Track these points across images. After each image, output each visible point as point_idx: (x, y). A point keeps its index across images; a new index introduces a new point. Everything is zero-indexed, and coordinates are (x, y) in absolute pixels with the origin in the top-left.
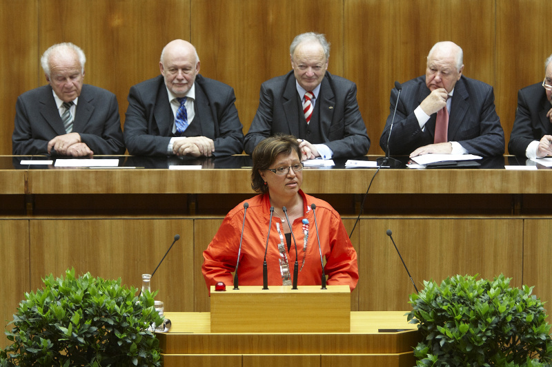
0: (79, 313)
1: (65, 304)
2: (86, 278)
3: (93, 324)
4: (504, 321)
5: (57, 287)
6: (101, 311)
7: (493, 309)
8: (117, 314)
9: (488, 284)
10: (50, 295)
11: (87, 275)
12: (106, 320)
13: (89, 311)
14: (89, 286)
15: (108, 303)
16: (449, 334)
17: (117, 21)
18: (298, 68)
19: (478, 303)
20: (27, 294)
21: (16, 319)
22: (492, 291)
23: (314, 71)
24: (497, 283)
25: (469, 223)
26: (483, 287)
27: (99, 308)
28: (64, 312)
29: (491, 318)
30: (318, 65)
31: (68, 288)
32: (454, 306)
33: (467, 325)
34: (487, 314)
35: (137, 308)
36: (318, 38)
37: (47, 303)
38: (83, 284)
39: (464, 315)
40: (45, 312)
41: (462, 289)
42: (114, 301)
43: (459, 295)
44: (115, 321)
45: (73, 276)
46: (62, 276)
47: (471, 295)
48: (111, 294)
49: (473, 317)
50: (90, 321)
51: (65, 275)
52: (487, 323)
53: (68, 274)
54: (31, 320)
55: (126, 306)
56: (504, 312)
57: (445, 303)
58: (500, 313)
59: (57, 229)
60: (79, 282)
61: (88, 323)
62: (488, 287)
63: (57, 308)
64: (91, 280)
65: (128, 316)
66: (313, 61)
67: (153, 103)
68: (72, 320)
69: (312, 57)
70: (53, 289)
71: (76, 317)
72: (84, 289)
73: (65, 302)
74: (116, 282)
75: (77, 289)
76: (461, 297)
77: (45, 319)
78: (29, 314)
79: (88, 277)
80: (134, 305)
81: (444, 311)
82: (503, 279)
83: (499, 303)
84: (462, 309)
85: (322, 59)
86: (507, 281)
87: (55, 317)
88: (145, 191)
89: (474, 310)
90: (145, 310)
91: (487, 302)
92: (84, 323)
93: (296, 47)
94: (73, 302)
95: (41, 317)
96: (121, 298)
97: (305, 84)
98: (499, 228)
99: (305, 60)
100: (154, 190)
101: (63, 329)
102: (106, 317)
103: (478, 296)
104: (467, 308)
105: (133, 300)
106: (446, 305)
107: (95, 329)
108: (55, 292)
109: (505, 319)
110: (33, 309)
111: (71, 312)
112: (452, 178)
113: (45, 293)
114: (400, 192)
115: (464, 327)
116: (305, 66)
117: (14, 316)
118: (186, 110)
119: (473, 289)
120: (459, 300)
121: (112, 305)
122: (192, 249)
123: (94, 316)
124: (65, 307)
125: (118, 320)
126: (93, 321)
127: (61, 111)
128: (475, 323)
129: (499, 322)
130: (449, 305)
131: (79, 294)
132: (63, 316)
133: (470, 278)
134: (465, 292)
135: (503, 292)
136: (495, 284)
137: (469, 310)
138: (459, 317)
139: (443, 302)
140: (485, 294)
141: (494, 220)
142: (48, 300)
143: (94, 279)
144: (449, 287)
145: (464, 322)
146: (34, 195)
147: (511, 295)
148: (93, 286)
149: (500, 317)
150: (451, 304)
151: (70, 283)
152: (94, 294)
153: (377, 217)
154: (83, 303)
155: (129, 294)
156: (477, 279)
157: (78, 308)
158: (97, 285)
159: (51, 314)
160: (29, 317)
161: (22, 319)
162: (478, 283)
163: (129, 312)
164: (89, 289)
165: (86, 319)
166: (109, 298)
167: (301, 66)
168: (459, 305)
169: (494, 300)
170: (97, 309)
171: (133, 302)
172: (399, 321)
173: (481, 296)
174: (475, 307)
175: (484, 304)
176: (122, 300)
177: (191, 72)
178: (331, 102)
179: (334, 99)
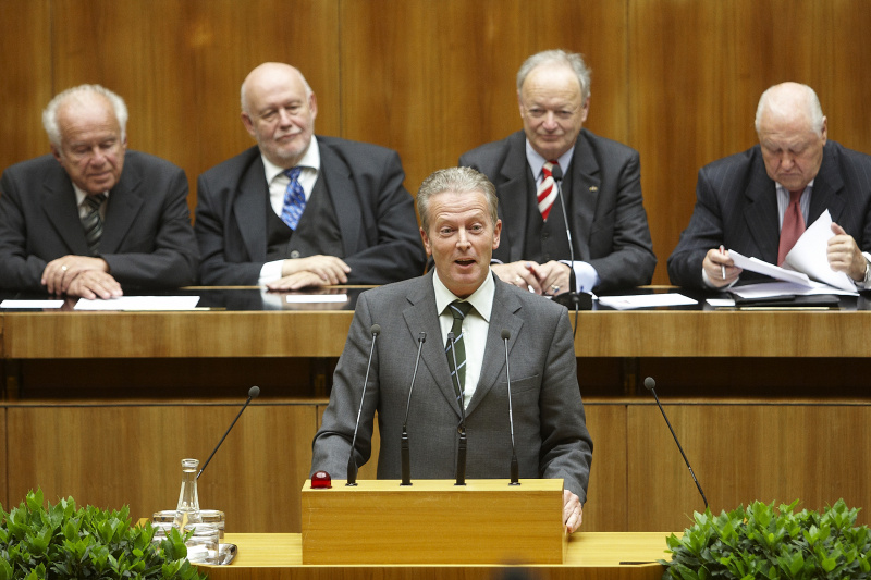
0: (39, 571)
1: (15, 555)
2: (60, 508)
6: (82, 567)
7: (811, 566)
8: (111, 574)
9: (811, 518)
13: (59, 567)
14: (63, 523)
15: (96, 552)
18: (529, 114)
19: (785, 553)
22: (813, 530)
23: (558, 119)
26: (800, 524)
27: (77, 561)
28: (10, 569)
30: (566, 109)
31: (23, 526)
32: (740, 559)
34: (801, 574)
35: (152, 561)
36: (570, 61)
38: (54, 517)
39: (758, 575)
41: (757, 527)
42: (105, 549)
43: (751, 536)
45: (40, 505)
47: (771, 537)
48: (103, 536)
53: (31, 501)
55: (132, 558)
56: (834, 572)
57: (726, 553)
58: (825, 573)
60: (46, 514)
62: (811, 522)
66: (555, 101)
67: (232, 186)
69: (553, 94)
72: (54, 527)
73: (15, 550)
74: (118, 513)
75: (41, 525)
76: (755, 541)
79: (64, 505)
80: (148, 557)
81: (723, 567)
82: (840, 510)
83: (823, 554)
84: (755, 564)
85: (575, 96)
89: (776, 566)
91: (803, 551)
93: (526, 74)
94: (31, 551)
96: (123, 543)
97: (542, 145)
99: (541, 100)
103: (787, 539)
104: (765, 562)
106: (727, 556)
111: (25, 570)
116: (541, 110)
118: (301, 189)
119: (776, 527)
120: (752, 547)
121: (102, 554)
123: (69, 577)
124: (16, 562)
130: (732, 556)
131: (42, 537)
133: (784, 508)
134: (761, 532)
135: (835, 534)
136: (824, 520)
137: (769, 565)
139: (722, 551)
148: (72, 521)
150: (736, 555)
151: (29, 516)
152: (72, 537)
154: (48, 553)
156: (797, 510)
157: (38, 561)
162: (790, 517)
163: (137, 570)
164: (64, 528)
166: (99, 542)
167: (535, 111)
168: (751, 557)
169: (815, 549)
170: (74, 564)
171: (145, 552)
172: (650, 548)
173: (794, 541)
174: (778, 561)
175: (796, 555)
176: (126, 546)
177: (302, 110)
178: (594, 178)
179: (600, 172)
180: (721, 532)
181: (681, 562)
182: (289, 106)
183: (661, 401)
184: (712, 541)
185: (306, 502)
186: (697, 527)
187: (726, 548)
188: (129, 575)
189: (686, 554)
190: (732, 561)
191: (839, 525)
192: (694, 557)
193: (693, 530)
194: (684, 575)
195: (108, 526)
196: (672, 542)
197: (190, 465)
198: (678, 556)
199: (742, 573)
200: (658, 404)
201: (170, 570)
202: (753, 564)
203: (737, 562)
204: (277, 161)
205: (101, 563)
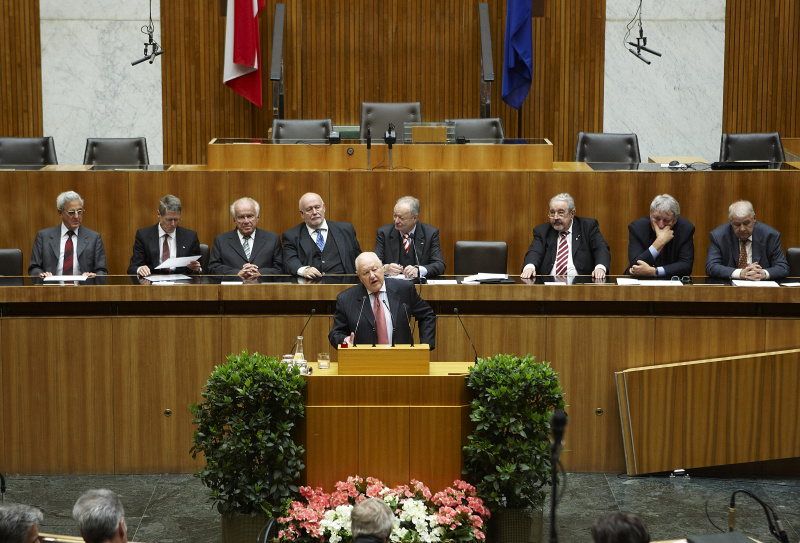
0: (250, 379)
2: (255, 356)
3: (260, 386)
4: (530, 385)
5: (236, 362)
6: (265, 378)
7: (523, 377)
8: (275, 380)
9: (520, 360)
10: (231, 367)
11: (256, 354)
12: (268, 384)
13: (257, 378)
14: (257, 361)
15: (270, 372)
16: (494, 394)
17: (281, 187)
19: (513, 373)
20: (217, 367)
21: (209, 383)
22: (522, 365)
25: (510, 320)
26: (516, 362)
27: (264, 376)
28: (240, 378)
29: (521, 383)
31: (243, 363)
32: (497, 375)
33: (506, 388)
34: (519, 380)
35: (288, 375)
37: (229, 373)
38: (254, 360)
39: (503, 381)
40: (227, 378)
41: (502, 363)
42: (273, 371)
43: (500, 367)
44: (274, 385)
45: (247, 355)
46: (240, 355)
47: (508, 367)
48: (271, 367)
49: (509, 382)
50: (258, 385)
51: (242, 354)
52: (519, 386)
53: (244, 354)
54: (219, 384)
55: (282, 374)
56: (530, 379)
58: (527, 380)
59: (240, 324)
60: (250, 358)
61: (256, 386)
62: (520, 362)
63: (236, 376)
64: (259, 357)
65: (283, 381)
68: (245, 384)
70: (233, 363)
71: (248, 382)
73: (241, 372)
74: (276, 357)
75: (250, 363)
76: (501, 369)
77: (228, 383)
78: (217, 380)
80: (287, 374)
81: (490, 378)
82: (530, 357)
84: (502, 377)
86: (532, 359)
87: (234, 382)
89: (510, 378)
90: (294, 377)
91: (519, 372)
92: (253, 386)
94: (247, 372)
95: (225, 382)
98: (530, 324)
100: (303, 298)
101: (239, 390)
102: (269, 381)
103: (513, 368)
104: (506, 376)
105: (286, 370)
106: (492, 374)
107: (260, 389)
108: (235, 365)
109: (530, 384)
110: (220, 377)
111: (245, 379)
112: (499, 290)
113: (228, 366)
115: (504, 389)
117: (208, 381)
119: (509, 364)
120: (500, 371)
121: (272, 373)
123: (260, 381)
124: (241, 375)
125: (276, 384)
127: (242, 241)
128: (511, 386)
129: (527, 385)
131: (251, 366)
132: (240, 381)
133: (508, 356)
134: (504, 366)
135: (529, 366)
136: (525, 360)
137: (507, 378)
138: (500, 382)
139: (490, 372)
140: (518, 367)
141: (527, 318)
142: (230, 371)
143: (261, 357)
144: (494, 362)
145: (504, 385)
146: (225, 302)
147: (535, 367)
148: (260, 361)
149: (527, 382)
150: (495, 374)
151: (245, 359)
152: (261, 366)
153: (448, 316)
154: (253, 373)
155: (284, 366)
156: (513, 357)
157: (249, 376)
158: (262, 361)
159: (232, 380)
160: (217, 382)
161: (212, 383)
162: (513, 360)
163: (284, 378)
164: (257, 363)
165: (255, 383)
166: (271, 369)
168: (500, 374)
169: (523, 371)
170: (262, 376)
171: (286, 372)
172: (462, 368)
173: (515, 368)
174: (511, 376)
175: (517, 374)
176: (279, 370)
177: (321, 209)
178: (422, 240)
179: (424, 238)
180: (490, 365)
181: (475, 375)
182: (316, 207)
184: (485, 368)
185: (339, 352)
186: (479, 363)
188: (281, 380)
189: (476, 373)
191: (529, 363)
194: (476, 380)
195: (273, 363)
196: (470, 368)
197: (300, 338)
198: (473, 373)
199: (498, 380)
200: (458, 317)
201: (295, 379)
204: (312, 226)
205: (272, 376)
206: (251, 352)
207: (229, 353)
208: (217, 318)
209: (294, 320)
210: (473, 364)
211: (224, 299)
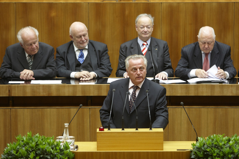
0: (33, 153)
1: (27, 149)
2: (37, 136)
4: (237, 157)
5: (23, 141)
6: (44, 152)
7: (231, 151)
8: (52, 154)
9: (229, 139)
10: (19, 145)
11: (38, 135)
12: (46, 156)
13: (38, 152)
14: (38, 140)
15: (48, 148)
17: (53, 14)
19: (224, 148)
20: (8, 144)
21: (3, 157)
22: (231, 142)
24: (234, 139)
25: (221, 110)
26: (227, 140)
27: (43, 151)
28: (26, 153)
29: (231, 155)
31: (28, 141)
32: (212, 149)
34: (229, 153)
35: (61, 150)
37: (18, 148)
38: (36, 139)
39: (217, 154)
40: (17, 153)
41: (217, 141)
42: (50, 147)
43: (215, 144)
44: (51, 157)
45: (31, 135)
46: (25, 135)
48: (49, 144)
49: (222, 155)
50: (39, 157)
51: (27, 135)
52: (229, 158)
53: (28, 134)
54: (10, 157)
55: (56, 150)
56: (237, 153)
57: (208, 148)
58: (235, 153)
59: (24, 113)
60: (33, 138)
62: (229, 140)
63: (23, 151)
64: (39, 137)
65: (57, 154)
67: (66, 51)
68: (30, 156)
70: (21, 142)
71: (32, 155)
72: (36, 142)
73: (27, 148)
74: (51, 138)
75: (33, 141)
76: (216, 145)
77: (17, 156)
79: (38, 136)
81: (208, 151)
82: (236, 137)
83: (234, 148)
84: (217, 151)
87: (21, 155)
88: (67, 95)
89: (222, 151)
90: (65, 152)
91: (228, 147)
92: (36, 158)
94: (31, 148)
95: (15, 155)
96: (54, 146)
100: (71, 94)
102: (47, 155)
103: (224, 145)
104: (219, 150)
105: (60, 147)
106: (209, 149)
108: (22, 143)
110: (11, 151)
111: (30, 153)
112: (213, 88)
113: (17, 144)
114: (188, 95)
117: (2, 155)
119: (221, 141)
120: (215, 146)
121: (50, 149)
122: (89, 122)
123: (41, 155)
124: (27, 150)
125: (52, 156)
126: (40, 157)
128: (223, 158)
129: (234, 157)
130: (210, 149)
131: (34, 144)
132: (26, 155)
133: (221, 136)
134: (218, 143)
136: (233, 139)
138: (215, 155)
139: (207, 147)
140: (228, 144)
141: (233, 108)
142: (18, 147)
143: (41, 137)
144: (210, 140)
145: (218, 157)
148: (40, 140)
149: (235, 155)
150: (211, 148)
151: (29, 139)
152: (41, 144)
153: (177, 107)
154: (35, 148)
155: (58, 144)
156: (224, 136)
157: (33, 151)
158: (42, 140)
159: (20, 154)
160: (9, 155)
161: (5, 157)
162: (224, 138)
163: (58, 152)
164: (39, 142)
165: (37, 156)
166: (48, 146)
168: (215, 149)
169: (232, 147)
170: (42, 151)
171: (59, 148)
172: (187, 146)
173: (226, 145)
174: (223, 150)
175: (227, 148)
176: (54, 147)
178: (156, 47)
180: (207, 143)
181: (196, 150)
183: (184, 107)
184: (204, 145)
185: (98, 135)
186: (199, 141)
187: (208, 147)
188: (56, 154)
189: (197, 148)
190: (210, 150)
191: (236, 140)
192: (199, 149)
193: (199, 142)
194: (198, 154)
195: (50, 141)
196: (193, 145)
197: (66, 125)
198: (195, 149)
199: (213, 153)
200: (184, 108)
201: (66, 153)
202: (216, 151)
203: (212, 150)
205: (49, 151)
206: (34, 133)
207: (17, 135)
208: (8, 109)
209: (64, 110)
210: (195, 142)
211: (13, 95)
